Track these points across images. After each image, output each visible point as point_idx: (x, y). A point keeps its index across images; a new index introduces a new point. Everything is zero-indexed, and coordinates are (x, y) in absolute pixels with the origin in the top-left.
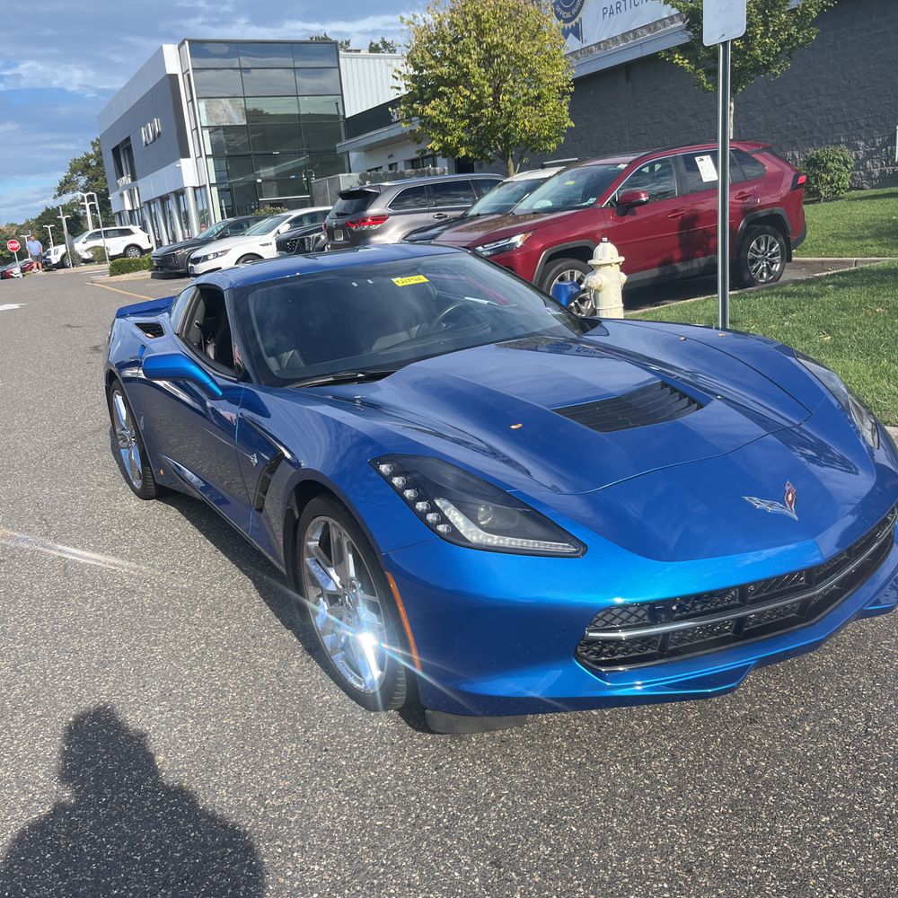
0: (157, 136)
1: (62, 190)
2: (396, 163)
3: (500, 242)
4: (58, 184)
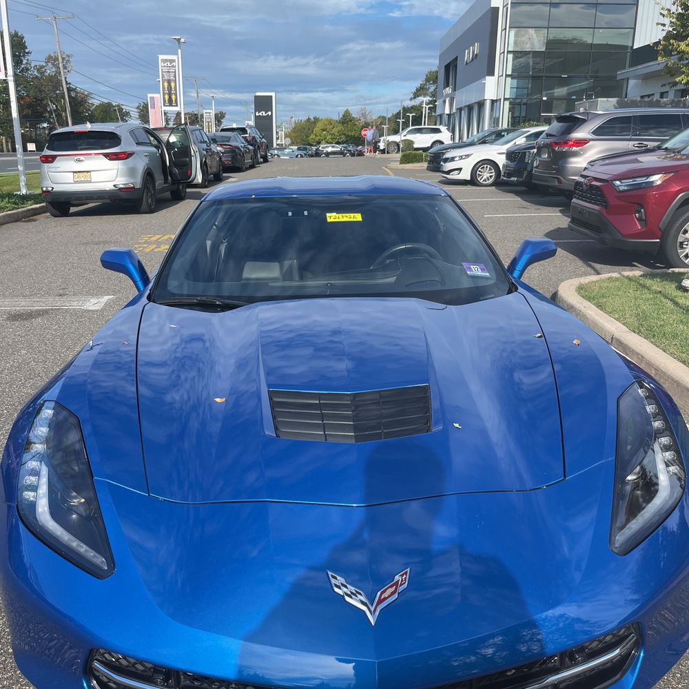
0: (475, 57)
1: (416, 95)
2: (668, 92)
3: (638, 180)
4: (414, 90)
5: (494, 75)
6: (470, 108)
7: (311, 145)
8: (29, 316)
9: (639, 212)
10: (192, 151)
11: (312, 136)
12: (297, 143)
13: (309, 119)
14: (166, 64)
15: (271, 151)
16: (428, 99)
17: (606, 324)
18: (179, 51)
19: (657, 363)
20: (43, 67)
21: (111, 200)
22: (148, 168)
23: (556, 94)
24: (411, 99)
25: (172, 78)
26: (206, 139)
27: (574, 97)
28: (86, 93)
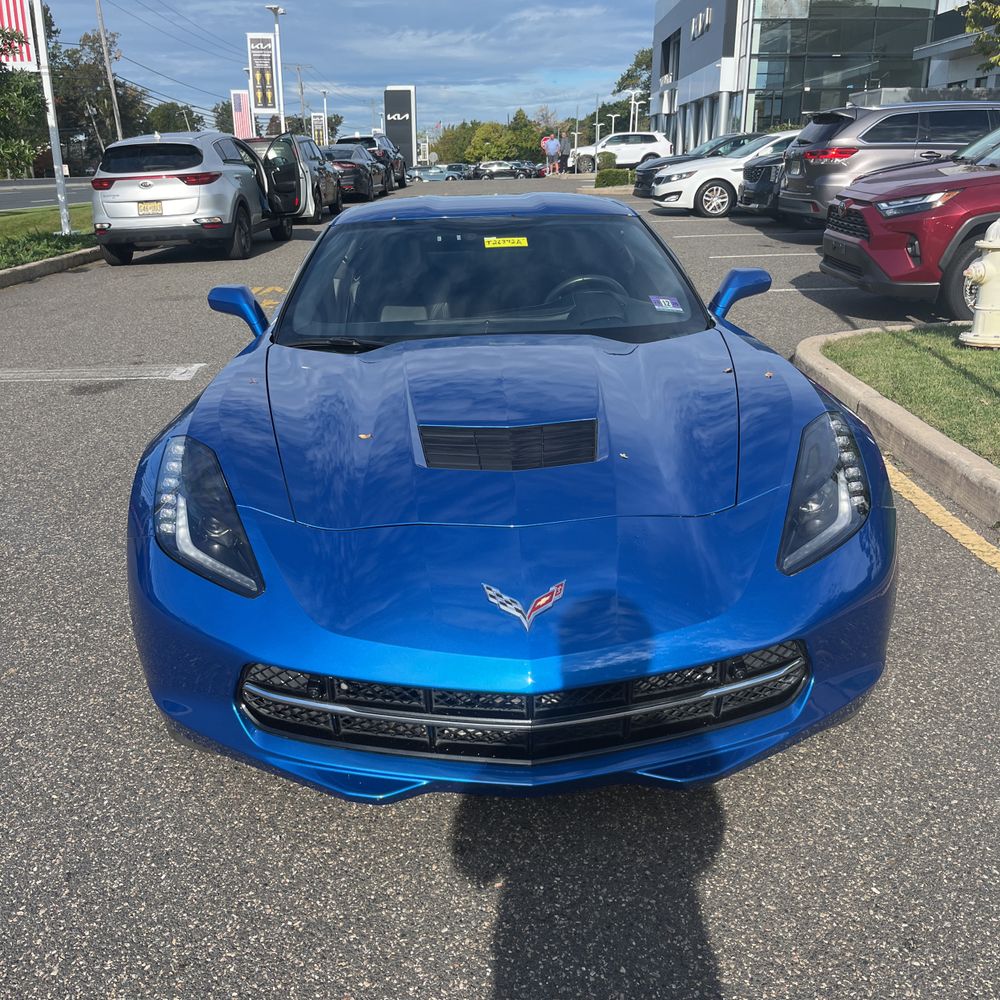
0: (706, 28)
1: (621, 86)
2: (987, 77)
3: (910, 200)
4: (619, 79)
5: (733, 56)
6: (698, 105)
7: (468, 163)
8: (99, 388)
9: (912, 245)
10: (301, 171)
11: (469, 149)
12: (448, 160)
13: (464, 124)
14: (257, 46)
15: (410, 172)
16: (638, 91)
17: (851, 388)
18: (277, 26)
19: (908, 432)
20: (76, 52)
21: (190, 241)
22: (239, 196)
23: (825, 82)
24: (614, 93)
25: (266, 66)
26: (318, 154)
27: (851, 87)
28: (140, 89)
